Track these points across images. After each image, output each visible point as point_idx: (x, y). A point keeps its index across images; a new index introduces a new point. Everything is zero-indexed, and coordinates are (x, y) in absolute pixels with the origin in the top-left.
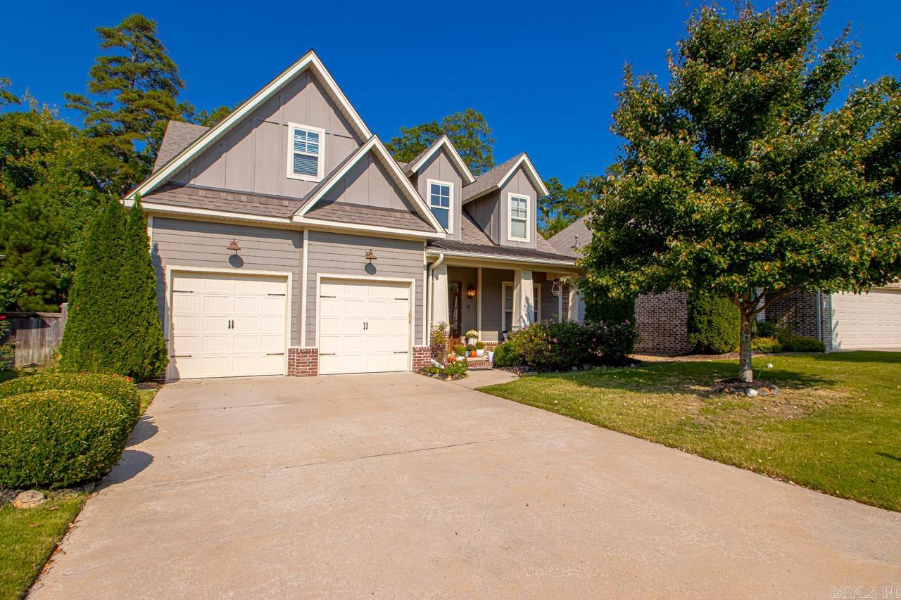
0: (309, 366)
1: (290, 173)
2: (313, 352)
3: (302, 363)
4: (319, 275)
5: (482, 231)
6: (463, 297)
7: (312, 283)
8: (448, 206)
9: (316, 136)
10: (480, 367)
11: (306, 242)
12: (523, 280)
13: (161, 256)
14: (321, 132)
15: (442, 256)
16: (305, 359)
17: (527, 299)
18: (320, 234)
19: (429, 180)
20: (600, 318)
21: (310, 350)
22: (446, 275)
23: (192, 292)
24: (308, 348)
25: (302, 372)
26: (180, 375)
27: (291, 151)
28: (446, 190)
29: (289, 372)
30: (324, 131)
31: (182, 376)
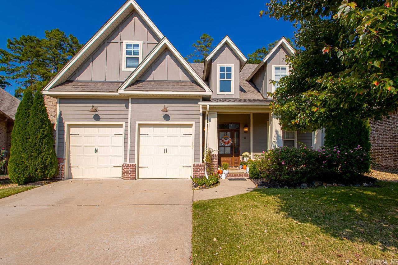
0: (130, 174)
1: (124, 68)
2: (132, 166)
3: (126, 172)
4: (137, 123)
5: (259, 92)
6: (241, 132)
7: (133, 126)
8: (231, 78)
9: (137, 46)
10: (240, 178)
11: (130, 105)
12: (273, 119)
13: (63, 118)
14: (140, 43)
15: (208, 106)
16: (128, 170)
17: (277, 132)
18: (137, 100)
19: (218, 65)
20: (335, 144)
21: (131, 165)
22: (216, 119)
23: (78, 135)
24: (130, 163)
25: (126, 177)
26: (73, 176)
27: (124, 56)
28: (229, 69)
29: (122, 176)
30: (142, 42)
31: (74, 177)
